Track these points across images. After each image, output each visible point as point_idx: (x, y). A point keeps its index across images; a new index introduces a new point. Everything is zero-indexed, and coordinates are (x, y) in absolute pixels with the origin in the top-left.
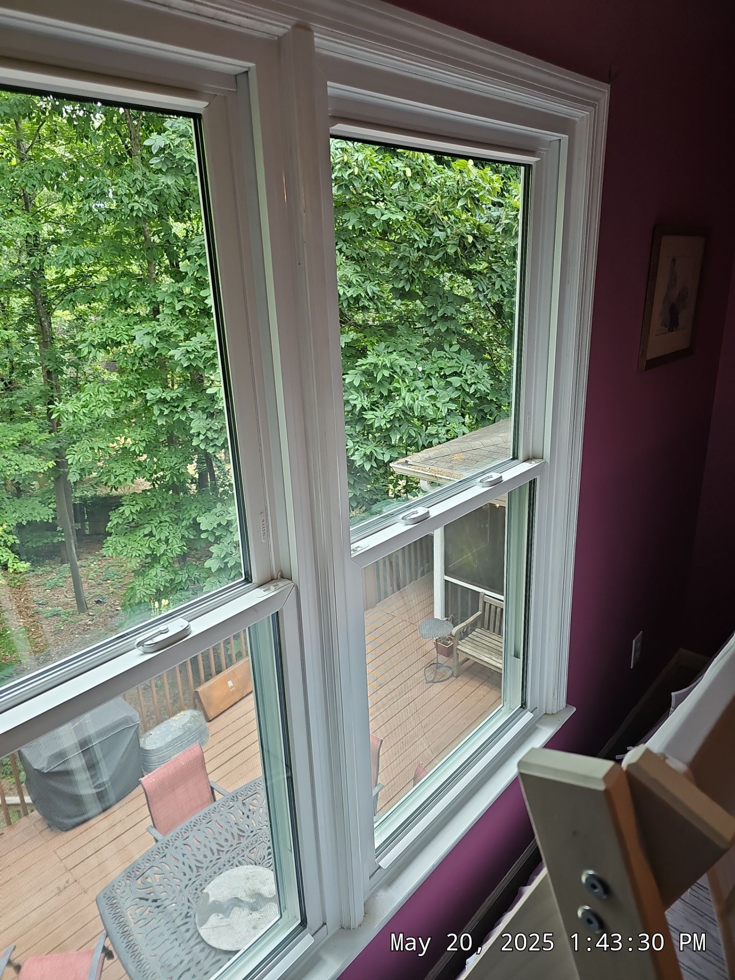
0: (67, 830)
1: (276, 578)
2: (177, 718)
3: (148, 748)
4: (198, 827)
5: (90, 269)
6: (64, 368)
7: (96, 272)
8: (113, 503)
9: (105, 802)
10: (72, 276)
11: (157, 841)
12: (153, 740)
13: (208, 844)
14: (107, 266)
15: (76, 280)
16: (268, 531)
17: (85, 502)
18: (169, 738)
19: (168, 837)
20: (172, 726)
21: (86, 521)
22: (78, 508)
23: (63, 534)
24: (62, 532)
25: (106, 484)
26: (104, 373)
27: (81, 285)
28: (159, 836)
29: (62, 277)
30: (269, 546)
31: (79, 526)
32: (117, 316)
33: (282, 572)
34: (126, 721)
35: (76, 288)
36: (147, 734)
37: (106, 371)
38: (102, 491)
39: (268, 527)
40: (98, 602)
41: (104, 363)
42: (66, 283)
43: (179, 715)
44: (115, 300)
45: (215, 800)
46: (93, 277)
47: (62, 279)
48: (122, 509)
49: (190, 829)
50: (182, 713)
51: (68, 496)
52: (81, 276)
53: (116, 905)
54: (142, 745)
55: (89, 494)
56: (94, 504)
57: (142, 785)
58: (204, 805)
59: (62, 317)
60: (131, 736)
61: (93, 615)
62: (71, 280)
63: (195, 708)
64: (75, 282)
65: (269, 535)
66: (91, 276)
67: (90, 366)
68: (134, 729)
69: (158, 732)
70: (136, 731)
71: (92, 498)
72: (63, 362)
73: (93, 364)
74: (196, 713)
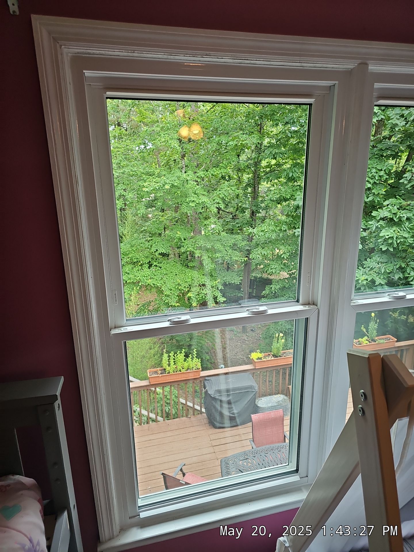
0: (216, 428)
1: (310, 303)
2: (276, 397)
3: (259, 405)
4: (273, 451)
5: (284, 161)
6: (261, 211)
7: (286, 163)
8: (269, 282)
9: (234, 422)
10: (274, 165)
11: (253, 448)
12: (262, 402)
13: (276, 461)
14: (292, 160)
15: (275, 166)
16: (310, 282)
17: (256, 279)
18: (270, 405)
19: (258, 449)
20: (273, 400)
21: (255, 289)
22: (252, 281)
23: (243, 293)
24: (243, 292)
25: (266, 272)
26: (279, 215)
27: (277, 169)
28: (254, 447)
29: (269, 165)
30: (310, 288)
31: (251, 291)
32: (288, 185)
33: (314, 302)
34: (251, 387)
35: (274, 171)
36: (260, 398)
37: (280, 214)
38: (265, 276)
39: (311, 280)
40: (252, 330)
41: (280, 211)
42: (270, 168)
43: (277, 395)
44: (289, 178)
45: (285, 442)
46: (284, 165)
47: (269, 166)
48: (271, 286)
49: (269, 450)
50: (279, 395)
51: (249, 275)
52: (278, 165)
53: (228, 467)
54: (256, 403)
55: (259, 276)
56: (260, 281)
57: (252, 423)
58: (279, 442)
59: (264, 186)
60: (252, 396)
61: (248, 336)
62: (273, 167)
63: (286, 396)
64: (275, 167)
65: (310, 284)
66: (283, 165)
67: (273, 211)
68: (254, 393)
69: (265, 400)
70: (254, 394)
71: (260, 278)
72: (261, 208)
73: (274, 210)
74: (286, 397)
